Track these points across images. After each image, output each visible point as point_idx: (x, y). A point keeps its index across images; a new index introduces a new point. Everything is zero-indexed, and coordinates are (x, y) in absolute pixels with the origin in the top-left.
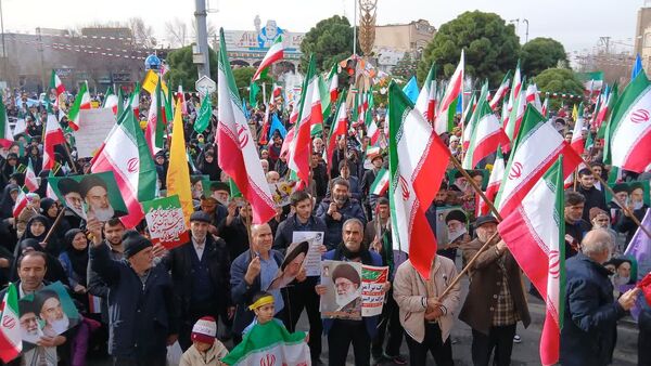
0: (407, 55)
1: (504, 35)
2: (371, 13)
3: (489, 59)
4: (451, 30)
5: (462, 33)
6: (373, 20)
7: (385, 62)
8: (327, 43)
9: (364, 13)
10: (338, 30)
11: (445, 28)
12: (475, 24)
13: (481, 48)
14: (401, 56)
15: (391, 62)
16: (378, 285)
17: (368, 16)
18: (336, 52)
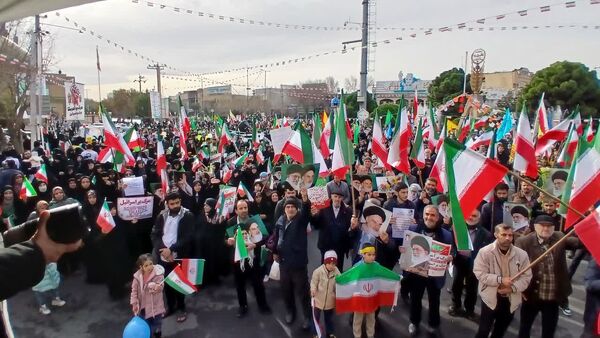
0: (510, 93)
1: (588, 79)
2: (480, 65)
3: (575, 96)
4: (544, 74)
5: (553, 77)
6: (482, 69)
7: (492, 98)
8: (447, 86)
9: (475, 66)
10: (455, 77)
11: (540, 74)
12: (564, 70)
13: (569, 88)
14: (506, 94)
15: (497, 98)
16: (442, 256)
17: (478, 67)
18: (453, 92)
